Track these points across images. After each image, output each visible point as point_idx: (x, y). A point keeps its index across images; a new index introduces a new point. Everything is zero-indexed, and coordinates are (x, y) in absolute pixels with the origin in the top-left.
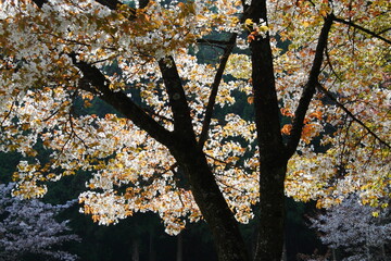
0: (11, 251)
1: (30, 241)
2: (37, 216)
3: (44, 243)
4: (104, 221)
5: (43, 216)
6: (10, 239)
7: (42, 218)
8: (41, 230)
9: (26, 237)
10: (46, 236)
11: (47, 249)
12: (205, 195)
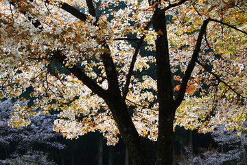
0: (26, 141)
1: (37, 136)
2: (42, 121)
3: (45, 137)
4: (69, 137)
5: (45, 121)
6: (26, 134)
7: (45, 122)
8: (44, 129)
9: (35, 133)
10: (47, 132)
11: (47, 140)
12: (125, 129)
